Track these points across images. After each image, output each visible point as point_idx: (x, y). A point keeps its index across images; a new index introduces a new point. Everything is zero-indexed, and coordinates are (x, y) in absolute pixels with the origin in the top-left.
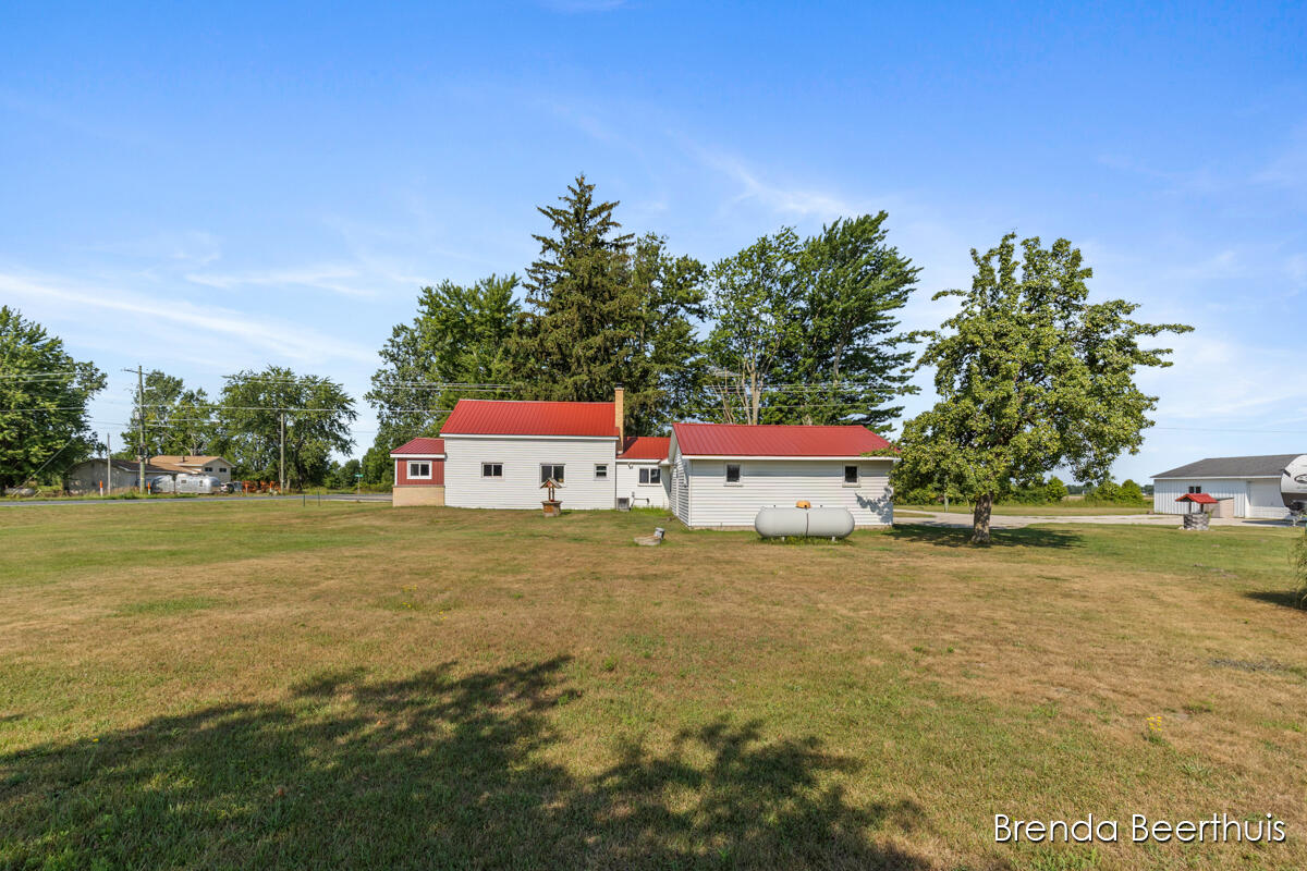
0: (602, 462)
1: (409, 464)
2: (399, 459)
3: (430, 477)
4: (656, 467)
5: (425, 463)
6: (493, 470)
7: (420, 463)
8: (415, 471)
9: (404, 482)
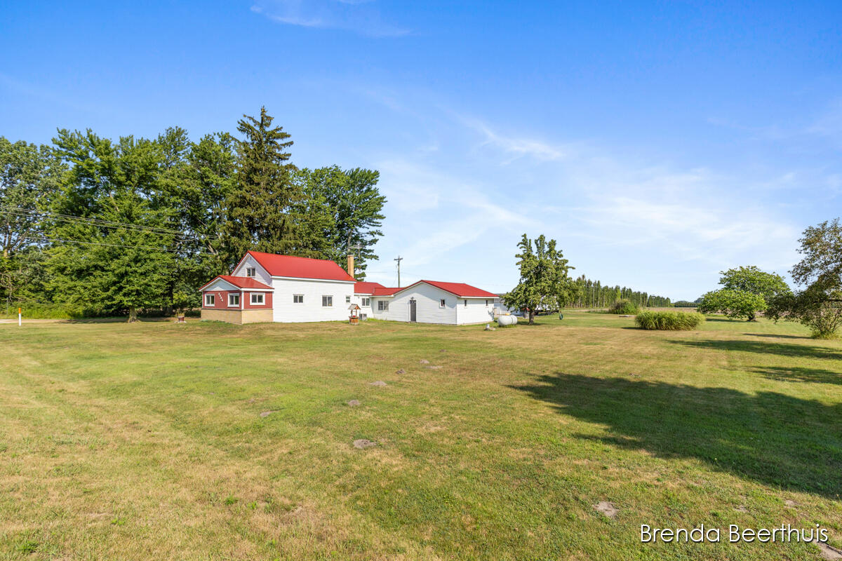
0: (348, 295)
1: (251, 294)
2: (245, 292)
3: (263, 303)
4: (368, 297)
5: (260, 294)
6: (298, 299)
7: (257, 294)
8: (254, 300)
9: (248, 307)
